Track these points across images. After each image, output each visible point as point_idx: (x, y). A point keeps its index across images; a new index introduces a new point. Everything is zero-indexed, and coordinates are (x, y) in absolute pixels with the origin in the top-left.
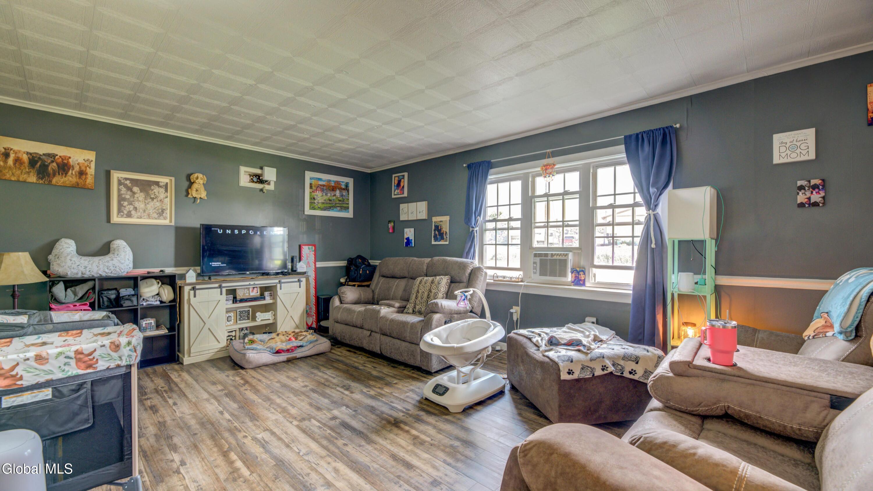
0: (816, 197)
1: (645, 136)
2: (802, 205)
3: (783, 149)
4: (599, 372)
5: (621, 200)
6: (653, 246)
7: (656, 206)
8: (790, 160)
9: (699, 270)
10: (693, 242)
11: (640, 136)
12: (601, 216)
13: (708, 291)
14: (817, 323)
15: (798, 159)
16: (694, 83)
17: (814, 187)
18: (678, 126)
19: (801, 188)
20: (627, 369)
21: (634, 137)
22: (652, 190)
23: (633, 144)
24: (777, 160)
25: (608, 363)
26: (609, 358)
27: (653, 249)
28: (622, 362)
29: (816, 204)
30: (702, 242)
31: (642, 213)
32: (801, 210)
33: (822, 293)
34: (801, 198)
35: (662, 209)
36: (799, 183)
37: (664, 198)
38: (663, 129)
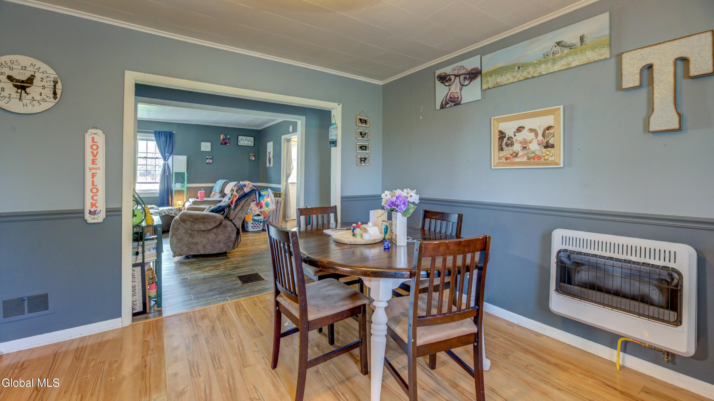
0: (211, 161)
1: (162, 133)
2: (207, 163)
3: (204, 147)
4: (163, 214)
5: (149, 155)
6: (167, 174)
7: (168, 160)
8: (205, 150)
9: (183, 182)
10: (180, 173)
11: (161, 133)
12: (140, 161)
13: (185, 189)
14: (213, 193)
15: (207, 150)
16: (181, 120)
17: (210, 159)
18: (175, 133)
19: (207, 158)
20: (170, 213)
21: (158, 132)
22: (166, 154)
23: (158, 135)
24: (202, 150)
25: (166, 211)
26: (165, 210)
27: (167, 176)
28: (169, 211)
29: (210, 163)
30: (184, 173)
31: (161, 162)
32: (207, 164)
33: (213, 187)
34: (207, 161)
35: (170, 161)
36: (207, 157)
37: (171, 158)
38: (170, 132)
